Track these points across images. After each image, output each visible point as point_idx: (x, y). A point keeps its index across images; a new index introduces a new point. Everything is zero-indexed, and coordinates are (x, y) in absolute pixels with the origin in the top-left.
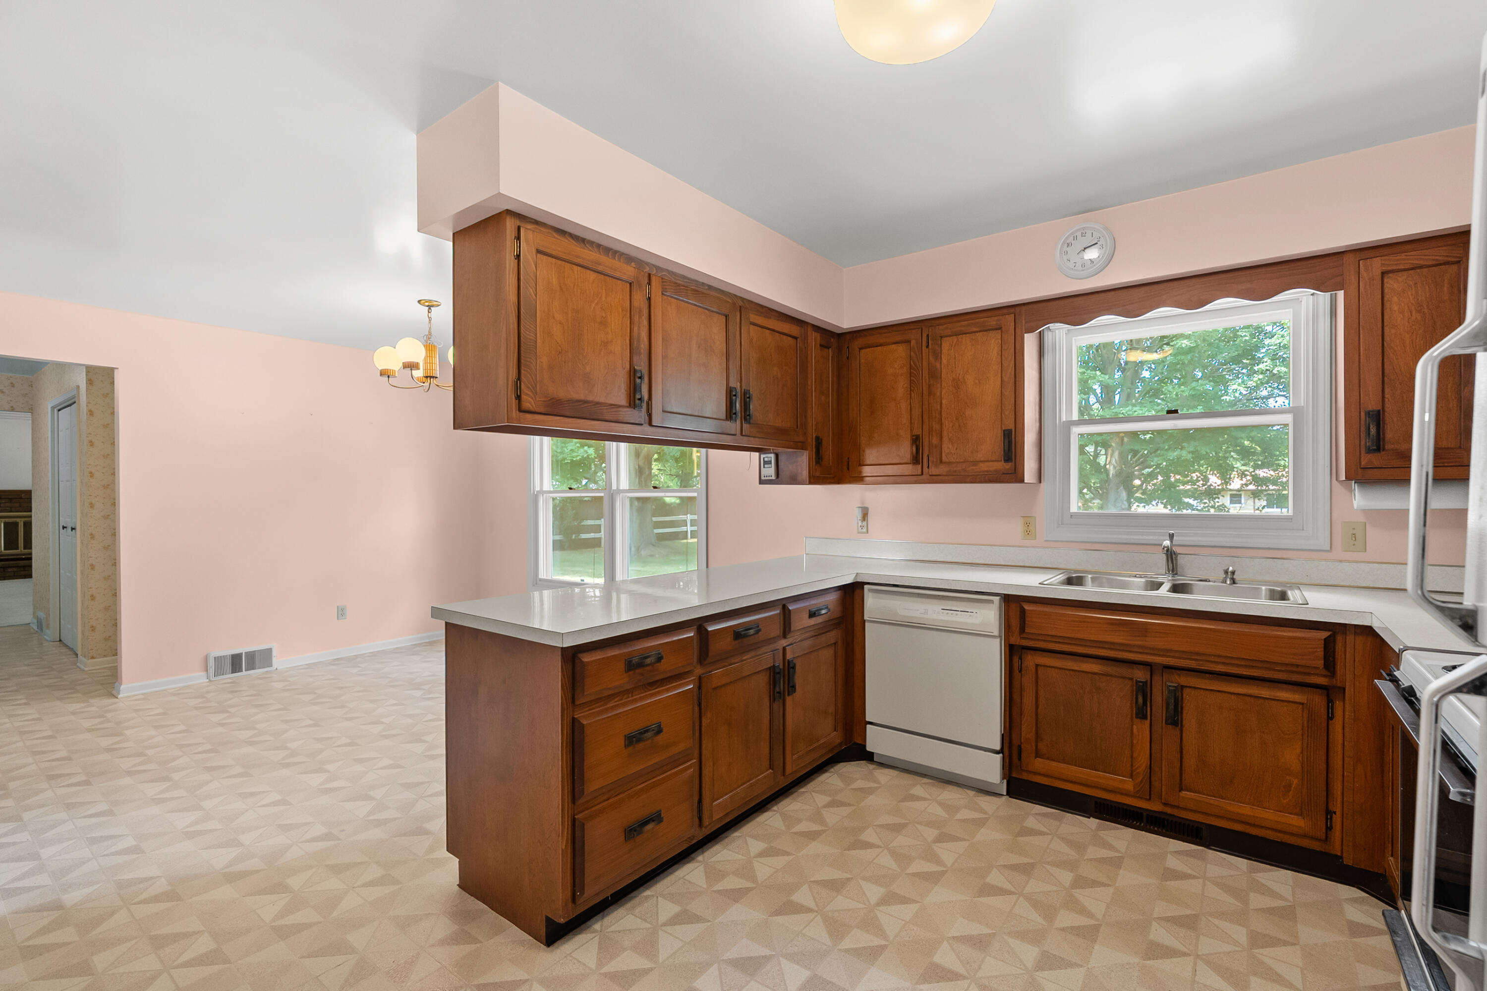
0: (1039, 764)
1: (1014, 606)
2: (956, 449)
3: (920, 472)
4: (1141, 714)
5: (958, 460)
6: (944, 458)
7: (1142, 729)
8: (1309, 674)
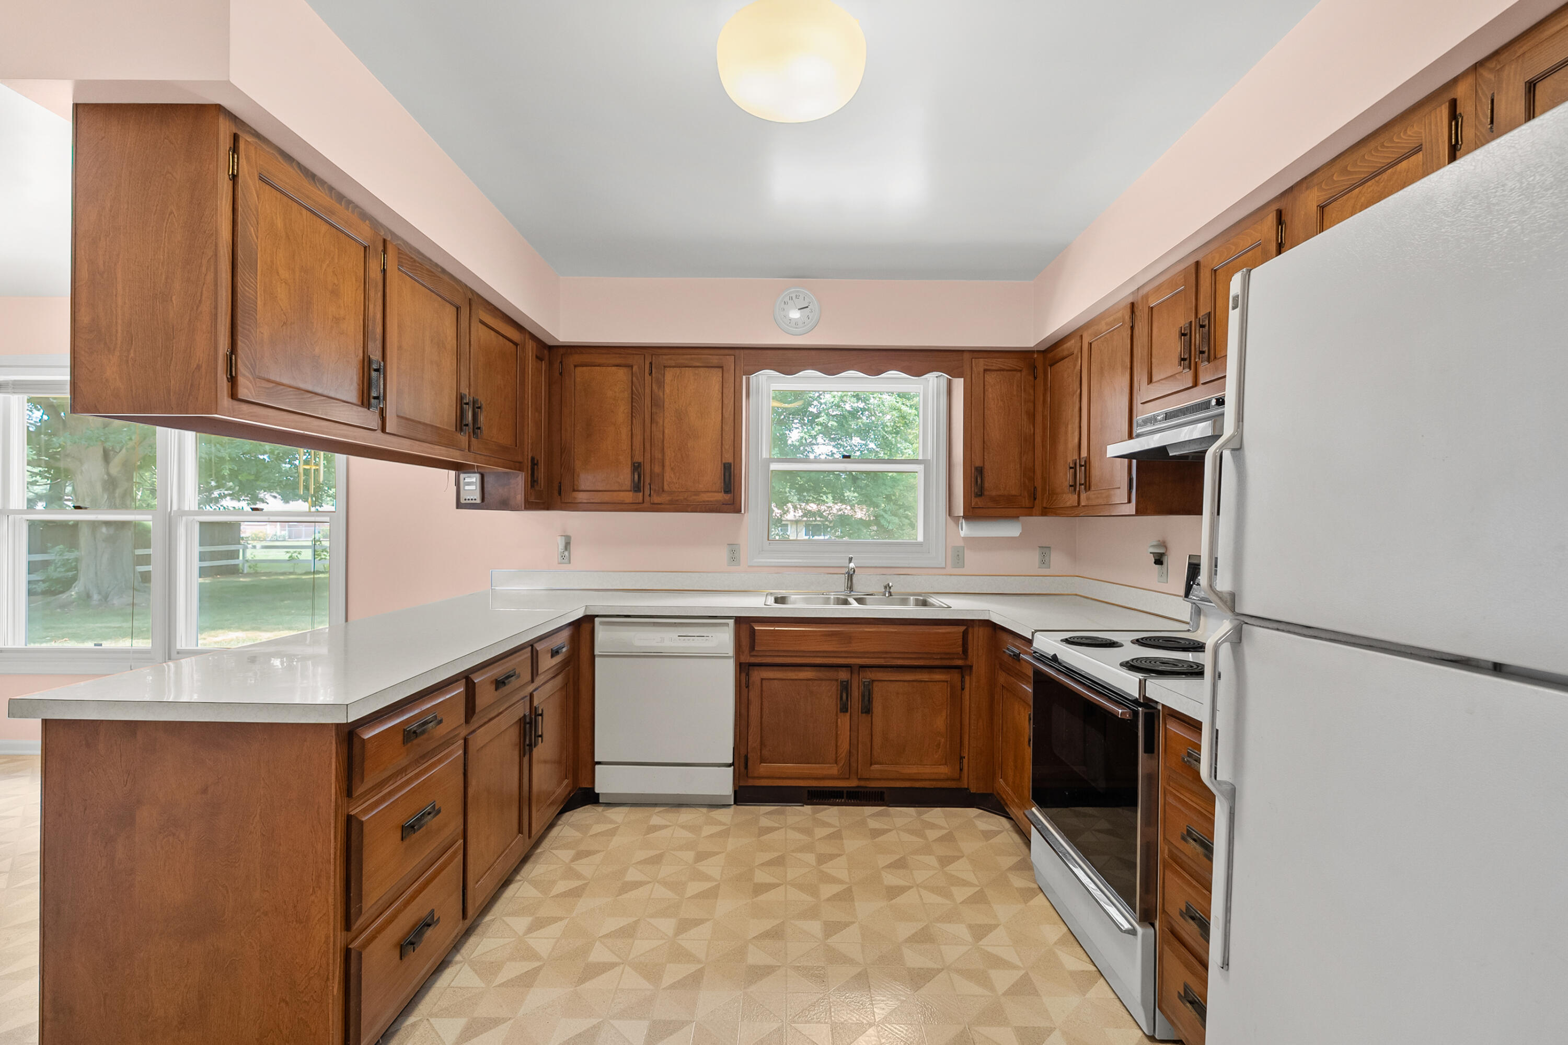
0: (764, 769)
1: (744, 627)
2: (678, 479)
3: (641, 500)
4: (844, 709)
5: (679, 490)
6: (666, 487)
7: (844, 721)
8: (953, 659)
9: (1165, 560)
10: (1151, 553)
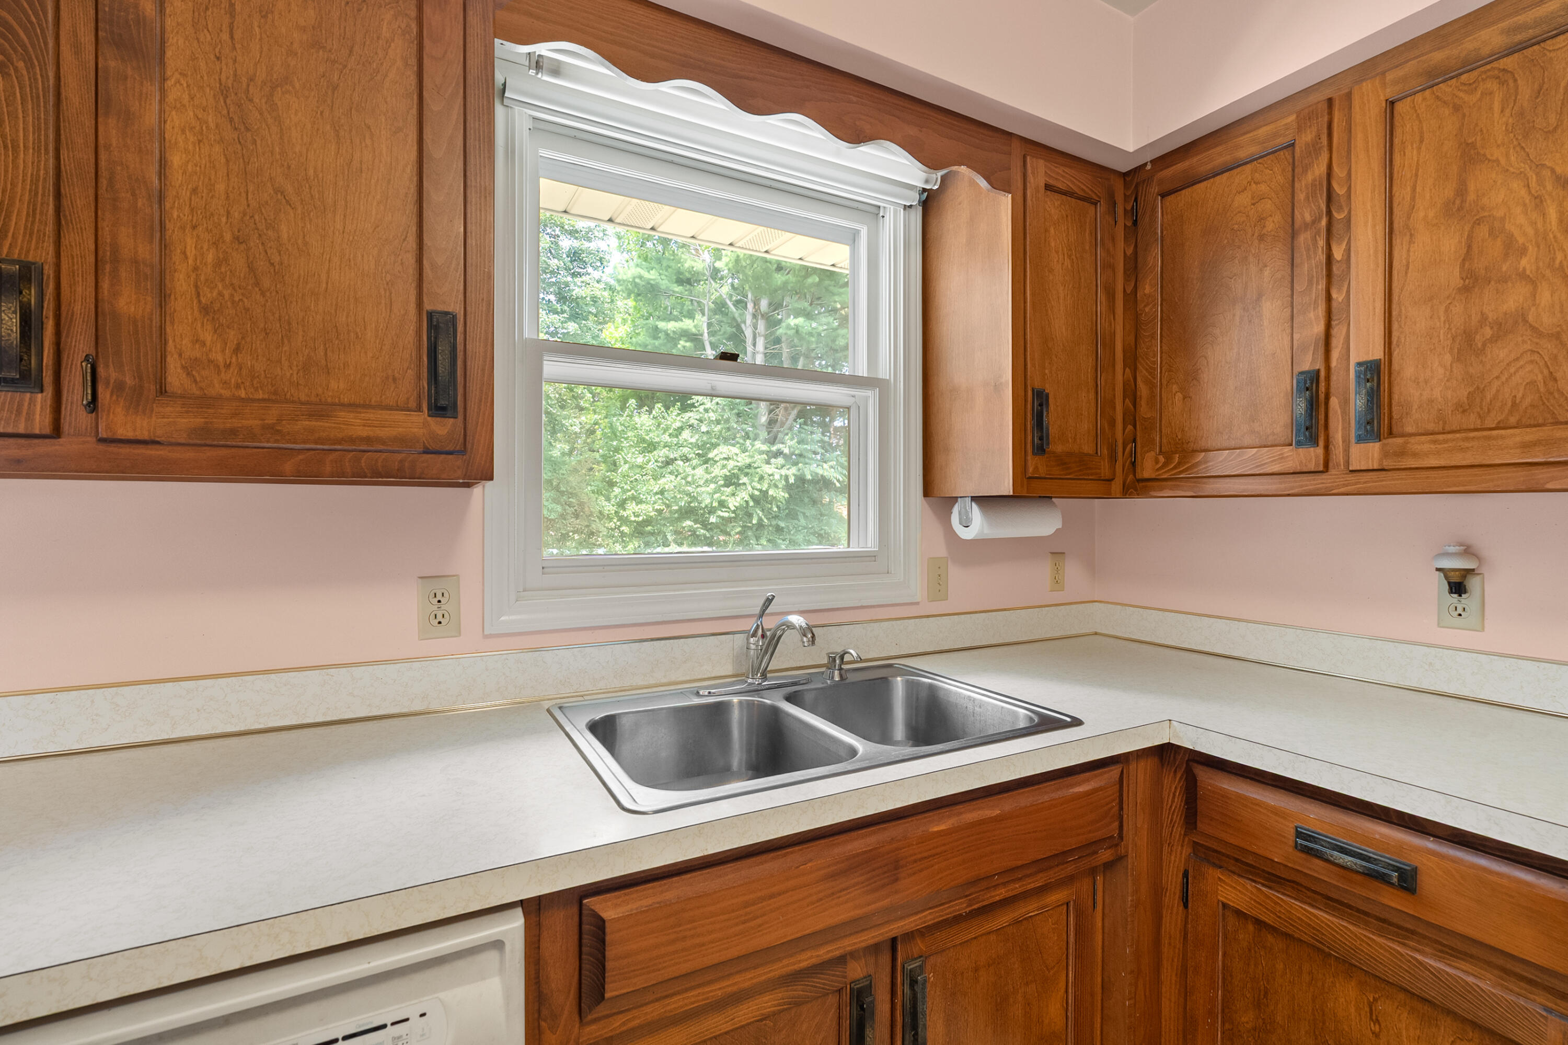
2: (237, 350)
3: (41, 421)
6: (176, 378)
9: (1473, 584)
10: (1438, 570)
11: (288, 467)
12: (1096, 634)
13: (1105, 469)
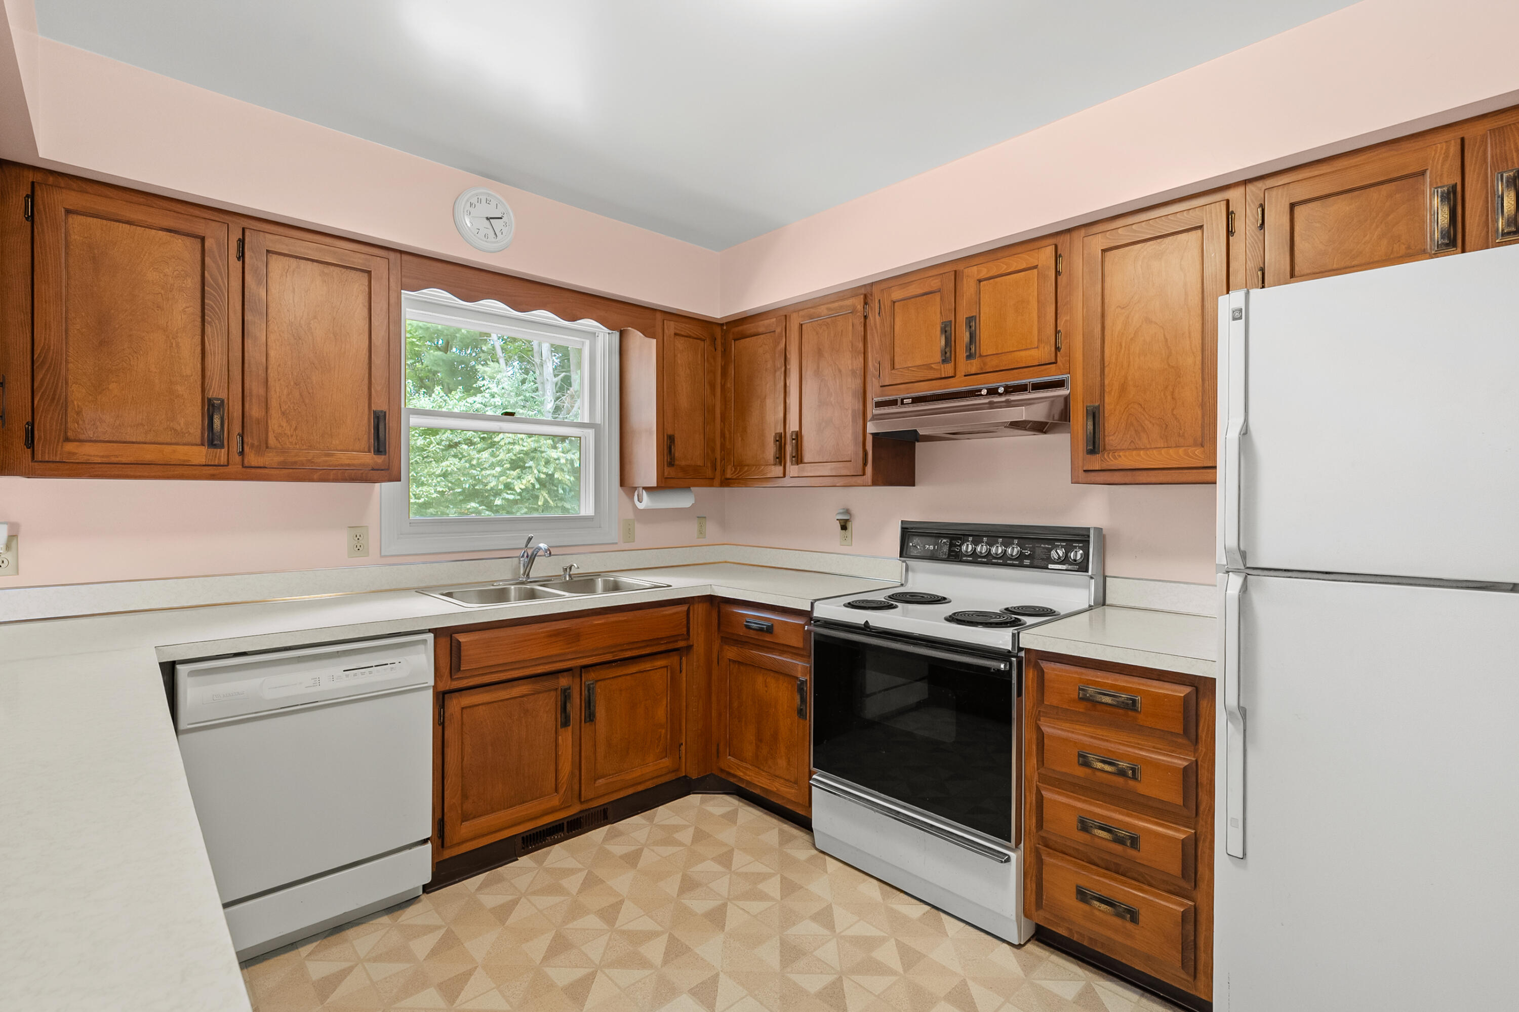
0: (467, 829)
1: (445, 642)
3: (223, 460)
4: (566, 723)
5: (297, 447)
6: (272, 441)
7: (567, 738)
9: (849, 525)
10: (837, 520)
11: (315, 477)
12: (726, 562)
13: (709, 473)
